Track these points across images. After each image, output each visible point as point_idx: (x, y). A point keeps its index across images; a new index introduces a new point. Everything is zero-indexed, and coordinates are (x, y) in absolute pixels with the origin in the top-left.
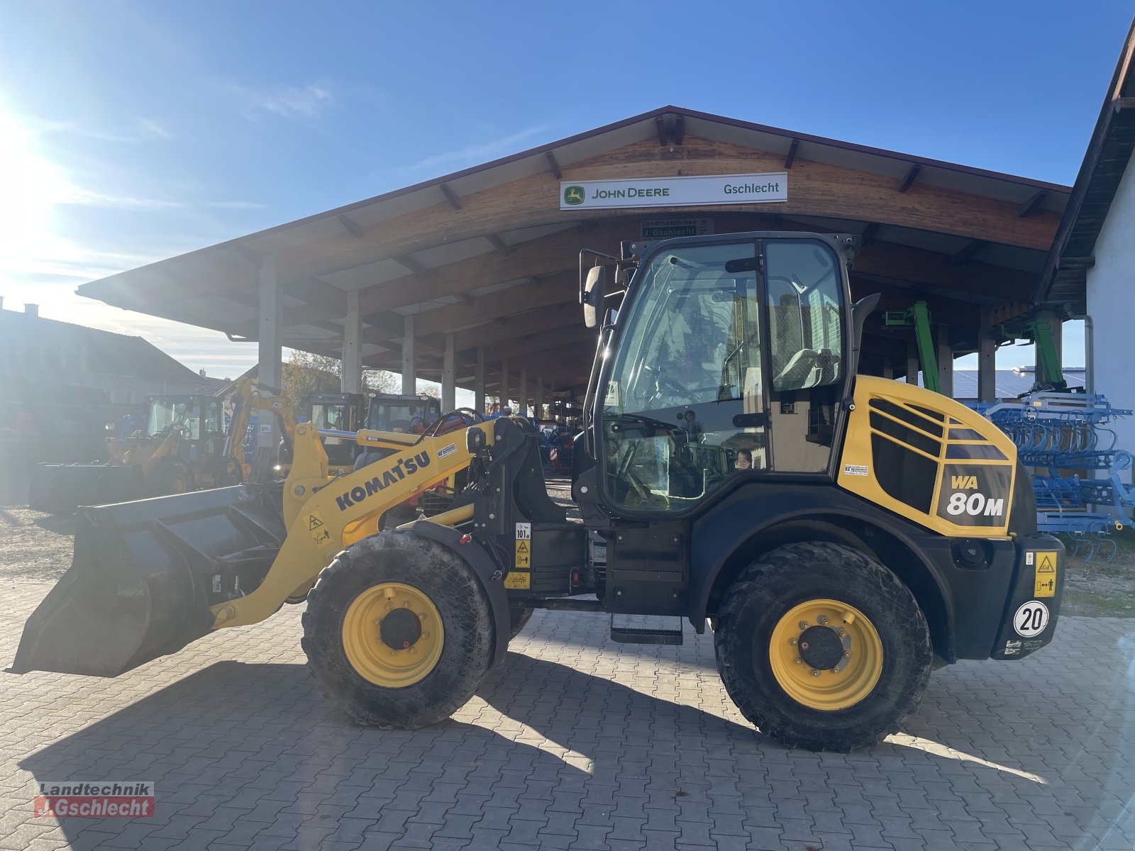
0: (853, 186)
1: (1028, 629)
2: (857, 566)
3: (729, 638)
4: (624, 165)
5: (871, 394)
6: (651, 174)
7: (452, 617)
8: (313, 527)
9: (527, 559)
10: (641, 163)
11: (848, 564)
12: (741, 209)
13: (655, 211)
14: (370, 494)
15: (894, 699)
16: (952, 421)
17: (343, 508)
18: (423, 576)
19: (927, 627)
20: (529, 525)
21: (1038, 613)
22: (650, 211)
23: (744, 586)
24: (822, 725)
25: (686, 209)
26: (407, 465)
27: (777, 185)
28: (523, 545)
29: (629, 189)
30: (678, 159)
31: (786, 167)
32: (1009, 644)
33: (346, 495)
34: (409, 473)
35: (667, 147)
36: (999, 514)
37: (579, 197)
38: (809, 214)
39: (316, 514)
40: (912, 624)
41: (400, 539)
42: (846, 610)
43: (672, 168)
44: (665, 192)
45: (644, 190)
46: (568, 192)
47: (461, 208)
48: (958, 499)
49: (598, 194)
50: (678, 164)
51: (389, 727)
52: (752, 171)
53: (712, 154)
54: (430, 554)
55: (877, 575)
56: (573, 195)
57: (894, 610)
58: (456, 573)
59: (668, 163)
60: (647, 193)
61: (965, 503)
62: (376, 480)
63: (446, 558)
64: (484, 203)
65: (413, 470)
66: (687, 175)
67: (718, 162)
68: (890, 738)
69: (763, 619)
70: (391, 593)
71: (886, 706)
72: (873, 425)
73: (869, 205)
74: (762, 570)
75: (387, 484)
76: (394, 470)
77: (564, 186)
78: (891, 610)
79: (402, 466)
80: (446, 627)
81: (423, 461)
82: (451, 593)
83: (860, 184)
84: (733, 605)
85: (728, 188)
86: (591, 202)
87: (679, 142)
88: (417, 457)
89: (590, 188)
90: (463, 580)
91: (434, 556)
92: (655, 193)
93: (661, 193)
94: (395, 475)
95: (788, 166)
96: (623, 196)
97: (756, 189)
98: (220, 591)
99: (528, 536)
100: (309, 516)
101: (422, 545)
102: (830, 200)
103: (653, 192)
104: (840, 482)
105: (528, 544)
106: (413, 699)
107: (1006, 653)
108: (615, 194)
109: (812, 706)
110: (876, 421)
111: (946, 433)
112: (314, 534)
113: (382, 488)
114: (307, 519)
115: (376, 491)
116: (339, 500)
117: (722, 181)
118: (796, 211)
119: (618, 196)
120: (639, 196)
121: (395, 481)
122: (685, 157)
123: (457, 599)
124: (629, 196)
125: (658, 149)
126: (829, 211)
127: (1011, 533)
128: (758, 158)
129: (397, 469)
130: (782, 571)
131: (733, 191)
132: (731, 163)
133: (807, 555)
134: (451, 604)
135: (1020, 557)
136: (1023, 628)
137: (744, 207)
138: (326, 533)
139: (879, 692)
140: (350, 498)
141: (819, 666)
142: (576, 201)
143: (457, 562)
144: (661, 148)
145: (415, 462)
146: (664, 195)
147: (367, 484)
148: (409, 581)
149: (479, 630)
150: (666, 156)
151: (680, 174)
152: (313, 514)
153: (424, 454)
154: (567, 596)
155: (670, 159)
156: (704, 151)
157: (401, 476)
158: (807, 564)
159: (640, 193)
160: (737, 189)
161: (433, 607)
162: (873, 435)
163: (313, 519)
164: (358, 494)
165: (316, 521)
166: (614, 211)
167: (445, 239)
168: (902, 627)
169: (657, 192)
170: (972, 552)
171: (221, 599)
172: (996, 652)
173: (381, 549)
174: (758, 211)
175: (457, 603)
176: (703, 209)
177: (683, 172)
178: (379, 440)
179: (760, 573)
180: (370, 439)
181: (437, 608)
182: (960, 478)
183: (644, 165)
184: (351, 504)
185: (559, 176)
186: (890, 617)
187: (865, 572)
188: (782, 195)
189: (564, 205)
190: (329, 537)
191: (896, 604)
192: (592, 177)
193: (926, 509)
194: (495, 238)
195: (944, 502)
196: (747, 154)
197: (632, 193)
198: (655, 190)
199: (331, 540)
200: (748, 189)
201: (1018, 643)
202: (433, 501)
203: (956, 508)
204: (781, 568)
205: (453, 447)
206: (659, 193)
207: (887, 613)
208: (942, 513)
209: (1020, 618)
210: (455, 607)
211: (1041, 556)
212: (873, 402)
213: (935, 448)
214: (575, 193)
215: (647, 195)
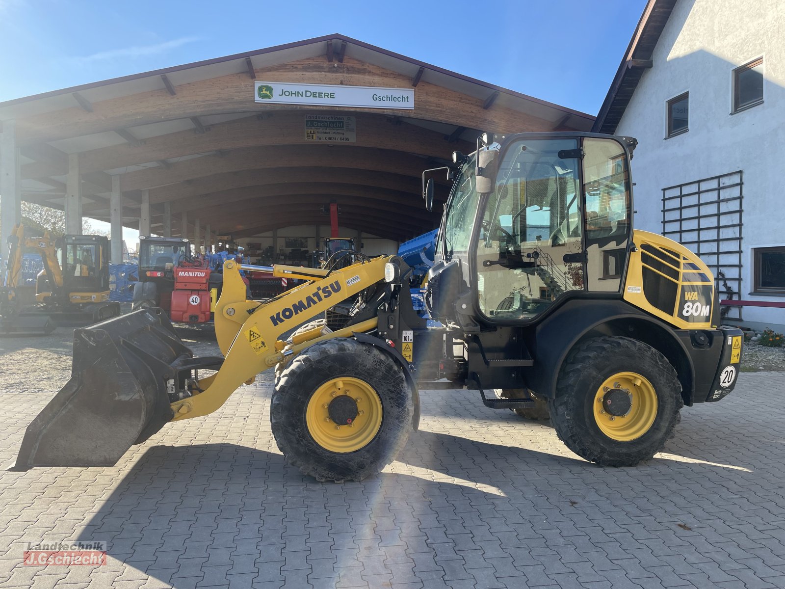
0: (455, 103)
1: (725, 382)
2: (645, 350)
3: (570, 401)
4: (302, 73)
5: (642, 241)
6: (321, 82)
7: (390, 399)
8: (252, 339)
9: (410, 356)
10: (314, 73)
11: (640, 349)
12: (384, 112)
13: (324, 108)
14: (297, 313)
15: (664, 430)
16: (684, 259)
17: (276, 324)
18: (369, 371)
19: (681, 385)
20: (411, 332)
21: (731, 372)
22: (321, 108)
23: (579, 366)
24: (624, 450)
25: (346, 109)
26: (324, 291)
27: (407, 98)
28: (407, 346)
29: (306, 91)
30: (341, 73)
31: (413, 86)
32: (716, 393)
33: (278, 314)
34: (326, 297)
35: (332, 63)
36: (708, 315)
37: (269, 94)
38: (427, 119)
39: (255, 329)
40: (674, 384)
41: (348, 345)
42: (635, 378)
43: (336, 79)
44: (332, 96)
45: (316, 93)
46: (261, 89)
47: (175, 94)
48: (688, 307)
49: (283, 93)
50: (340, 76)
51: (343, 481)
52: (390, 86)
53: (363, 72)
54: (372, 355)
55: (656, 355)
56: (264, 92)
57: (665, 376)
58: (391, 368)
59: (334, 75)
60: (319, 95)
61: (692, 309)
62: (301, 303)
63: (382, 357)
64: (194, 92)
65: (329, 294)
66: (346, 85)
67: (368, 78)
68: (657, 456)
69: (591, 387)
70: (340, 385)
71: (660, 435)
72: (643, 261)
73: (465, 115)
74: (590, 355)
75: (309, 306)
76: (314, 295)
77: (258, 84)
78: (663, 376)
79: (320, 292)
80: (384, 406)
81: (336, 288)
82: (388, 381)
83: (460, 101)
84: (573, 379)
85: (375, 96)
86: (277, 98)
87: (341, 61)
88: (332, 285)
89: (277, 88)
90: (395, 372)
91: (375, 356)
92: (325, 96)
93: (329, 96)
94: (315, 299)
95: (414, 85)
96: (302, 96)
97: (394, 99)
98: (174, 392)
99: (411, 340)
100: (249, 331)
101: (364, 348)
102: (441, 111)
103: (323, 95)
104: (625, 298)
105: (411, 346)
106: (362, 459)
107: (714, 398)
108: (295, 94)
109: (617, 440)
110: (645, 258)
111: (682, 266)
112: (253, 344)
113: (305, 308)
114: (247, 333)
115: (301, 311)
116: (272, 318)
117: (370, 91)
118: (419, 116)
119: (298, 96)
120: (313, 97)
121: (315, 303)
122: (345, 71)
123: (393, 386)
124: (306, 96)
125: (326, 64)
126: (440, 118)
127: (713, 326)
128: (395, 77)
129: (317, 294)
130: (602, 355)
131: (378, 99)
132: (377, 79)
133: (615, 345)
134: (389, 390)
135: (725, 340)
136: (724, 382)
137: (385, 111)
138: (263, 343)
139: (655, 427)
140: (281, 317)
141: (617, 414)
142: (266, 96)
143: (391, 360)
144: (328, 63)
145: (330, 289)
146: (331, 97)
147: (294, 306)
148: (357, 375)
149: (408, 407)
150: (332, 70)
151: (342, 83)
152: (251, 329)
153: (337, 283)
154: (436, 380)
155: (333, 72)
156: (358, 69)
157: (320, 299)
158: (617, 351)
159: (314, 95)
160: (381, 98)
161: (374, 393)
162: (643, 267)
163: (252, 333)
164: (287, 313)
165: (255, 335)
166: (295, 107)
167: (163, 117)
168: (670, 386)
169: (326, 95)
170: (702, 338)
171: (174, 398)
172: (708, 398)
173: (335, 353)
174: (395, 114)
175: (393, 389)
176: (358, 110)
177: (344, 83)
178: (293, 273)
179: (589, 357)
180: (286, 272)
181: (378, 393)
182: (690, 293)
183: (316, 75)
184: (282, 321)
185: (253, 77)
186: (663, 380)
187: (649, 353)
188: (410, 104)
189: (257, 99)
190: (265, 346)
191: (666, 372)
192: (277, 80)
193: (671, 313)
194: (195, 119)
195: (681, 308)
196: (387, 74)
197: (308, 94)
198: (325, 93)
199: (267, 348)
200: (388, 98)
201: (720, 391)
202: (334, 317)
203: (687, 312)
204: (601, 354)
205: (357, 278)
206: (327, 96)
207: (661, 378)
208: (681, 315)
209: (723, 376)
210: (392, 392)
211: (735, 338)
212: (643, 246)
213: (676, 275)
214: (265, 91)
215: (319, 97)
